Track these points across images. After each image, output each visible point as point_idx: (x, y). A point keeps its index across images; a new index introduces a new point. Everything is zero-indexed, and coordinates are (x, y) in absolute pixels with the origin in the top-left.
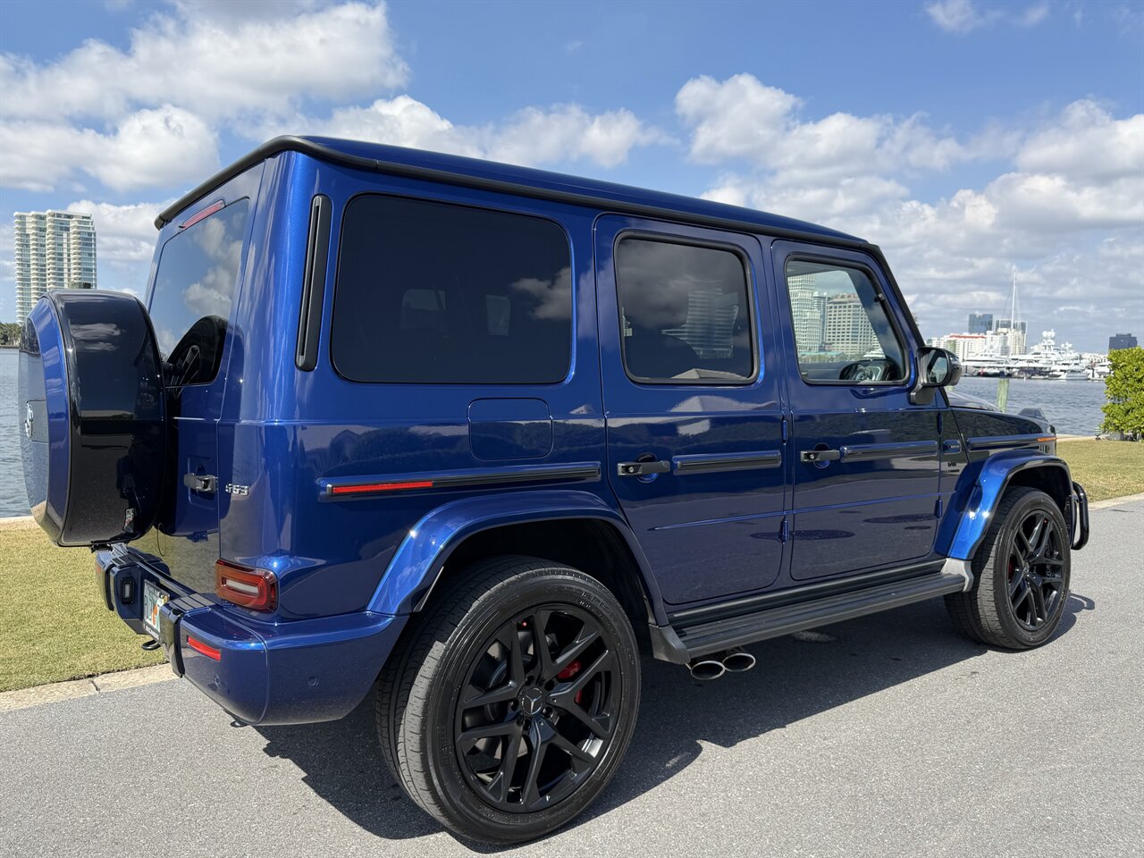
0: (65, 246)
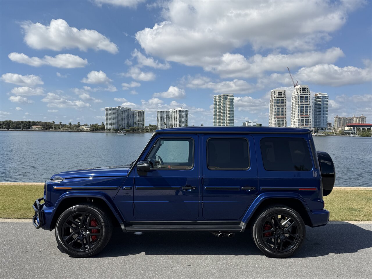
0: (226, 104)
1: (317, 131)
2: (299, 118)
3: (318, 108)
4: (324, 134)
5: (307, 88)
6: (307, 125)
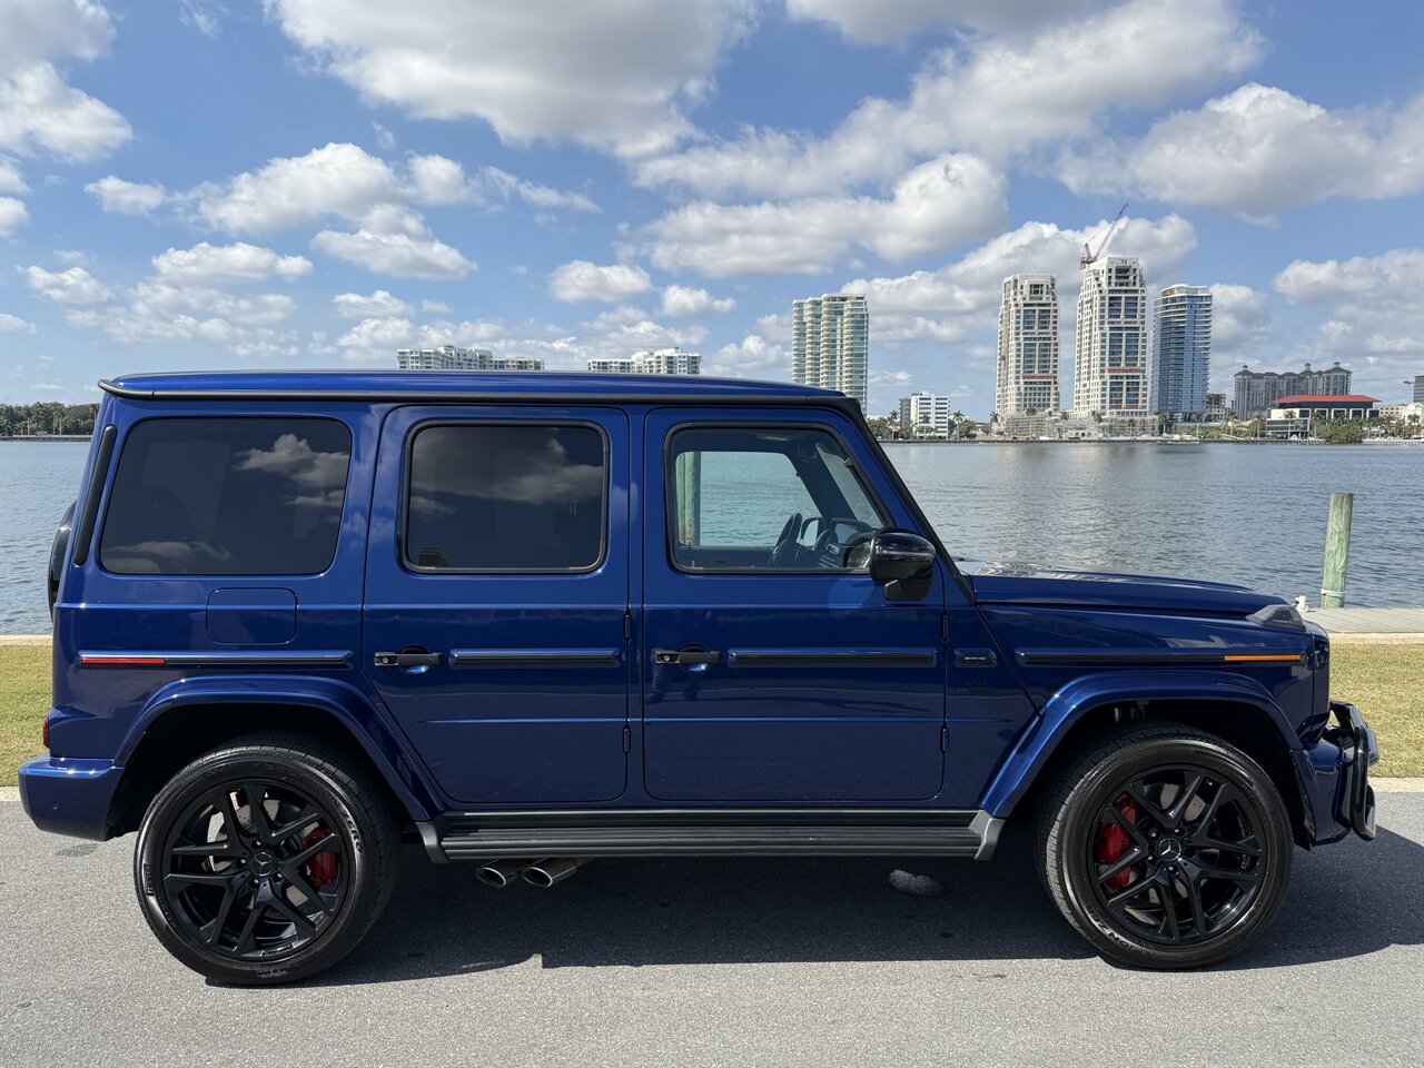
0: (838, 331)
1: (1169, 425)
2: (1102, 377)
3: (1173, 341)
4: (1194, 435)
5: (1135, 266)
6: (1133, 402)
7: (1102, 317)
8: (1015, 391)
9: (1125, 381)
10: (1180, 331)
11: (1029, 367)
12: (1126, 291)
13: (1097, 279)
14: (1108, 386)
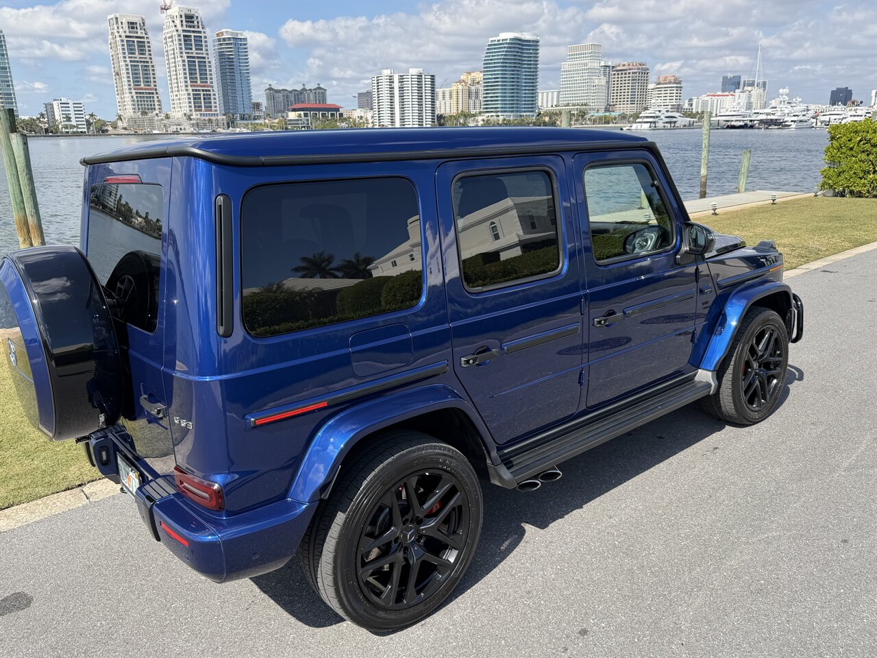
1: (233, 122)
2: (187, 90)
3: (227, 67)
4: (248, 129)
5: (196, 15)
6: (209, 107)
7: (181, 49)
8: (130, 99)
9: (202, 93)
10: (231, 61)
11: (137, 82)
12: (194, 32)
13: (173, 22)
14: (192, 96)
